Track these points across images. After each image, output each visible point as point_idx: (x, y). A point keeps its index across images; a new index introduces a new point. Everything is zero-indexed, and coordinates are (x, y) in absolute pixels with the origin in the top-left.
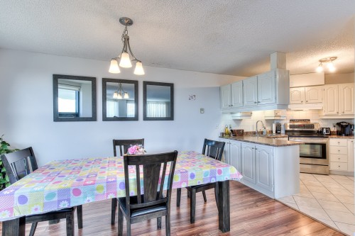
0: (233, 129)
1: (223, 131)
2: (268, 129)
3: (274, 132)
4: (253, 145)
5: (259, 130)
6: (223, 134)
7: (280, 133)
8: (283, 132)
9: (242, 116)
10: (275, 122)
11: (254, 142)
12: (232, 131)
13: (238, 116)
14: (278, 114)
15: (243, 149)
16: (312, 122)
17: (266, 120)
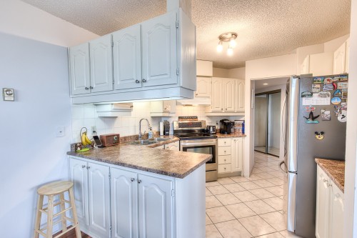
0: (99, 135)
1: (77, 141)
2: (155, 129)
3: (162, 133)
4: (134, 174)
5: (143, 132)
6: (76, 146)
7: (168, 134)
8: (171, 132)
9: (115, 110)
10: (163, 119)
11: (135, 167)
12: (96, 138)
13: (108, 110)
14: (168, 109)
15: (114, 180)
16: (199, 119)
17: (152, 117)
